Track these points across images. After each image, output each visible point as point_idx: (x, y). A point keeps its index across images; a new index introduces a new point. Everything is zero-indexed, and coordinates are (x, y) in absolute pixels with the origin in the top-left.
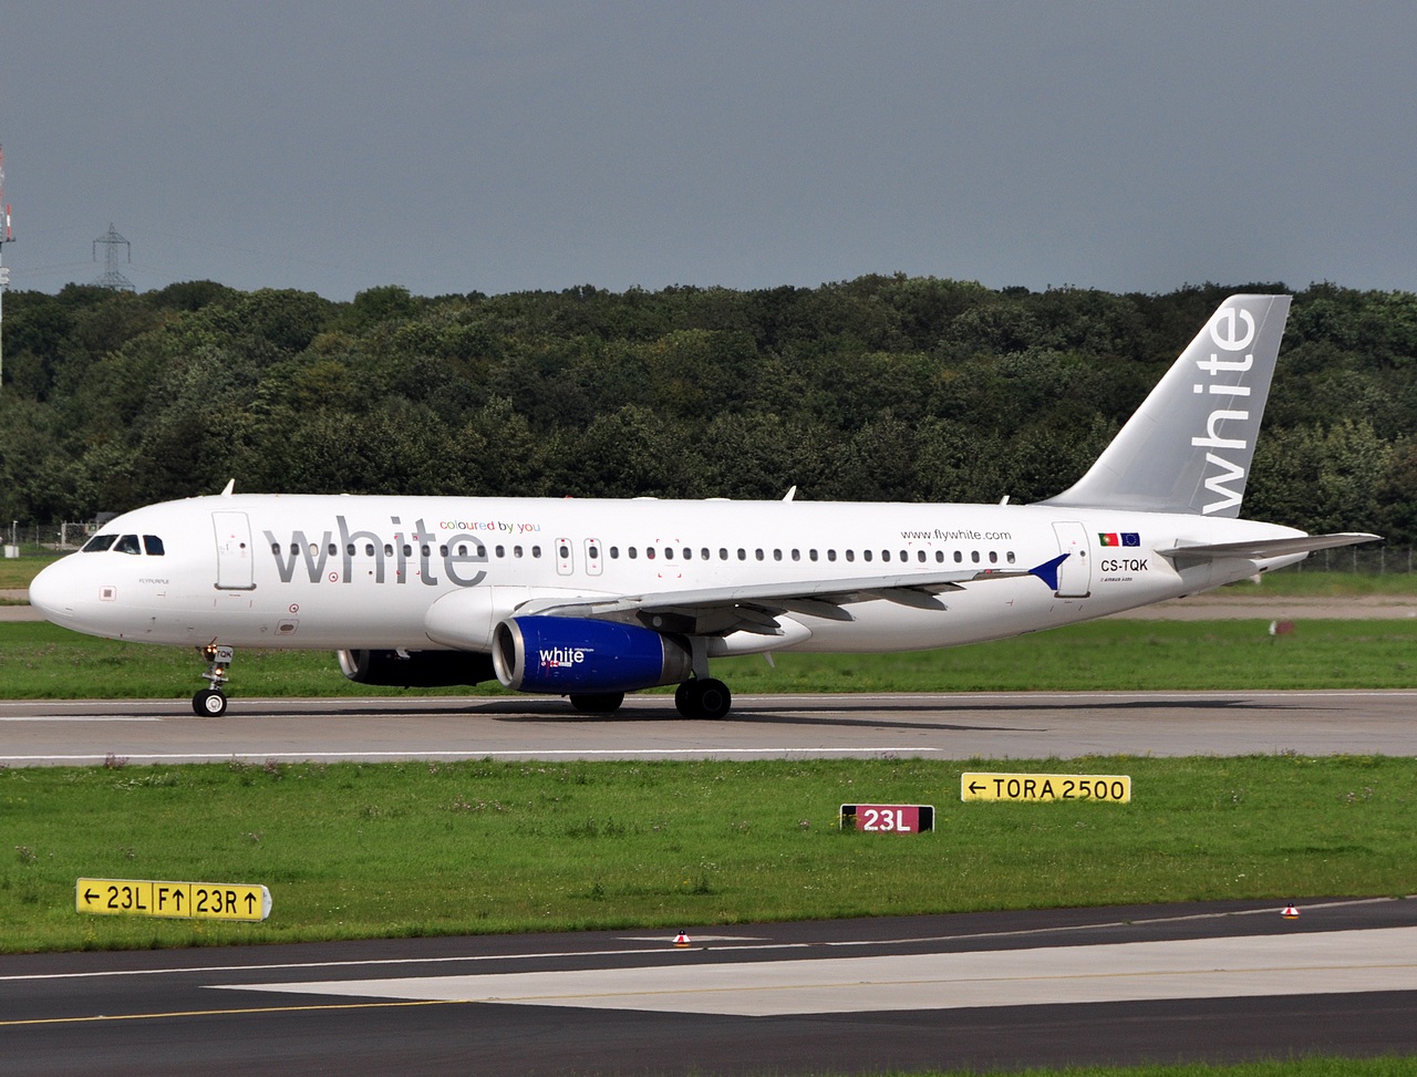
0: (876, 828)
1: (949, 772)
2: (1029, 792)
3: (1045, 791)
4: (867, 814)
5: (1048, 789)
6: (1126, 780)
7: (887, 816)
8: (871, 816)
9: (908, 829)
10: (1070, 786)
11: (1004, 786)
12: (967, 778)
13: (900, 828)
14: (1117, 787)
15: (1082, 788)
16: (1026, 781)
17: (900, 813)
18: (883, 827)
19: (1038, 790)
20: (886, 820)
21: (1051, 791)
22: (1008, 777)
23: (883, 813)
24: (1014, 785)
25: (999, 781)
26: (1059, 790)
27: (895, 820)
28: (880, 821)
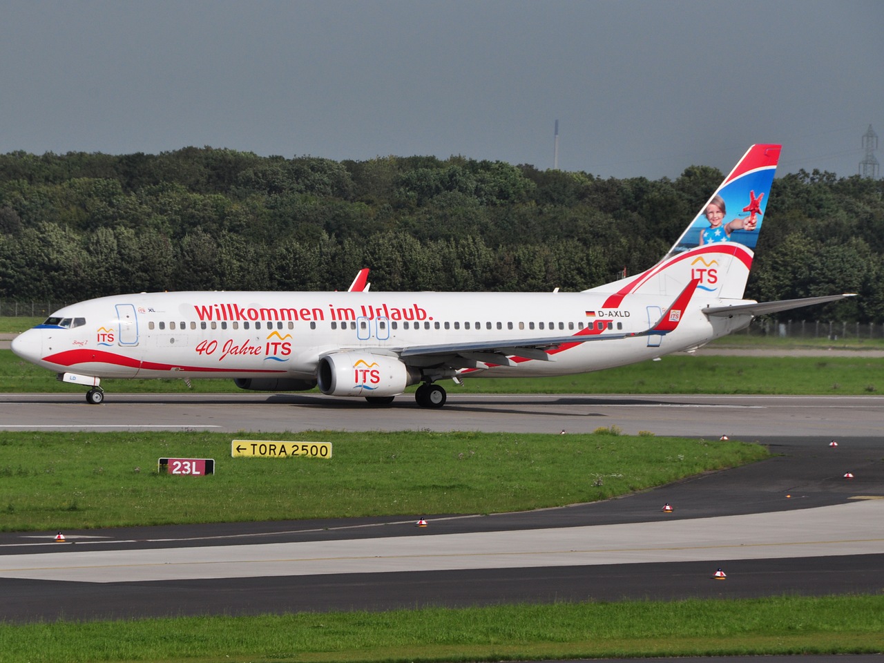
0: (180, 472)
1: (224, 440)
2: (272, 451)
3: (281, 451)
4: (174, 464)
5: (283, 449)
6: (329, 445)
7: (186, 465)
8: (177, 465)
9: (198, 473)
10: (296, 448)
11: (257, 448)
12: (235, 443)
13: (194, 472)
14: (324, 449)
15: (303, 449)
16: (270, 445)
17: (194, 463)
18: (184, 472)
19: (277, 451)
20: (185, 467)
21: (285, 451)
22: (259, 443)
23: (184, 463)
24: (263, 448)
25: (254, 445)
26: (289, 451)
27: (191, 467)
28: (182, 468)
